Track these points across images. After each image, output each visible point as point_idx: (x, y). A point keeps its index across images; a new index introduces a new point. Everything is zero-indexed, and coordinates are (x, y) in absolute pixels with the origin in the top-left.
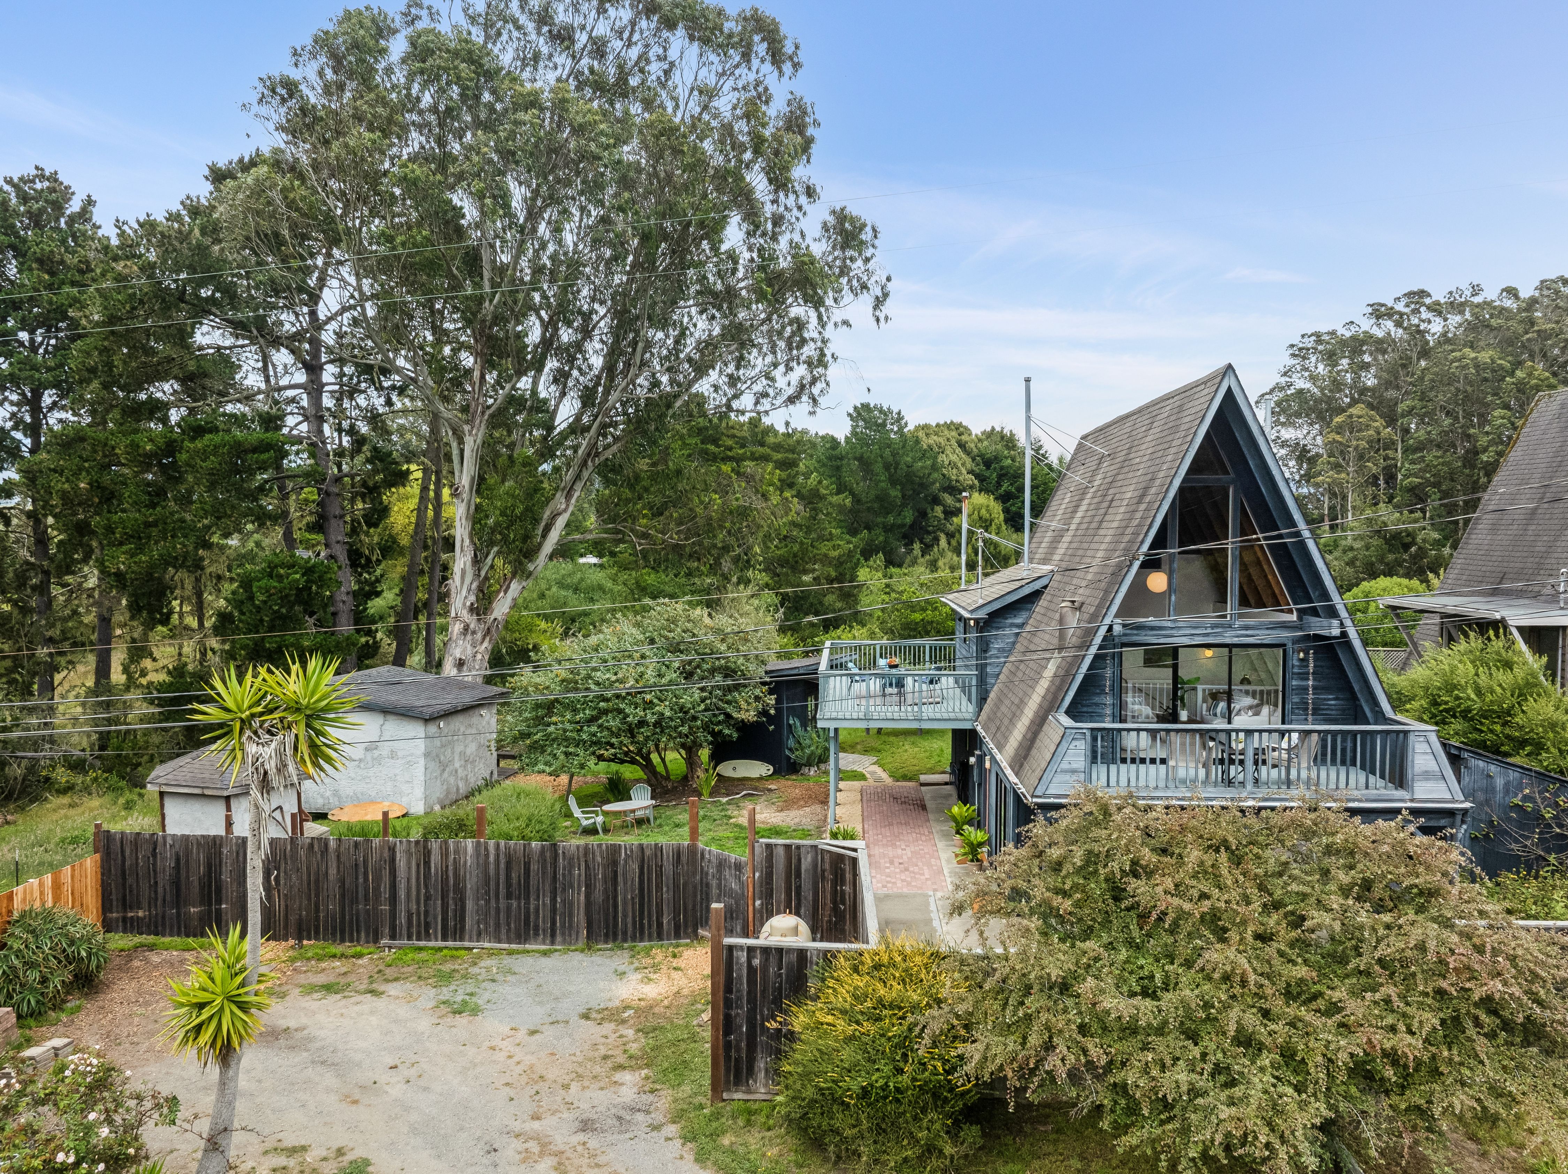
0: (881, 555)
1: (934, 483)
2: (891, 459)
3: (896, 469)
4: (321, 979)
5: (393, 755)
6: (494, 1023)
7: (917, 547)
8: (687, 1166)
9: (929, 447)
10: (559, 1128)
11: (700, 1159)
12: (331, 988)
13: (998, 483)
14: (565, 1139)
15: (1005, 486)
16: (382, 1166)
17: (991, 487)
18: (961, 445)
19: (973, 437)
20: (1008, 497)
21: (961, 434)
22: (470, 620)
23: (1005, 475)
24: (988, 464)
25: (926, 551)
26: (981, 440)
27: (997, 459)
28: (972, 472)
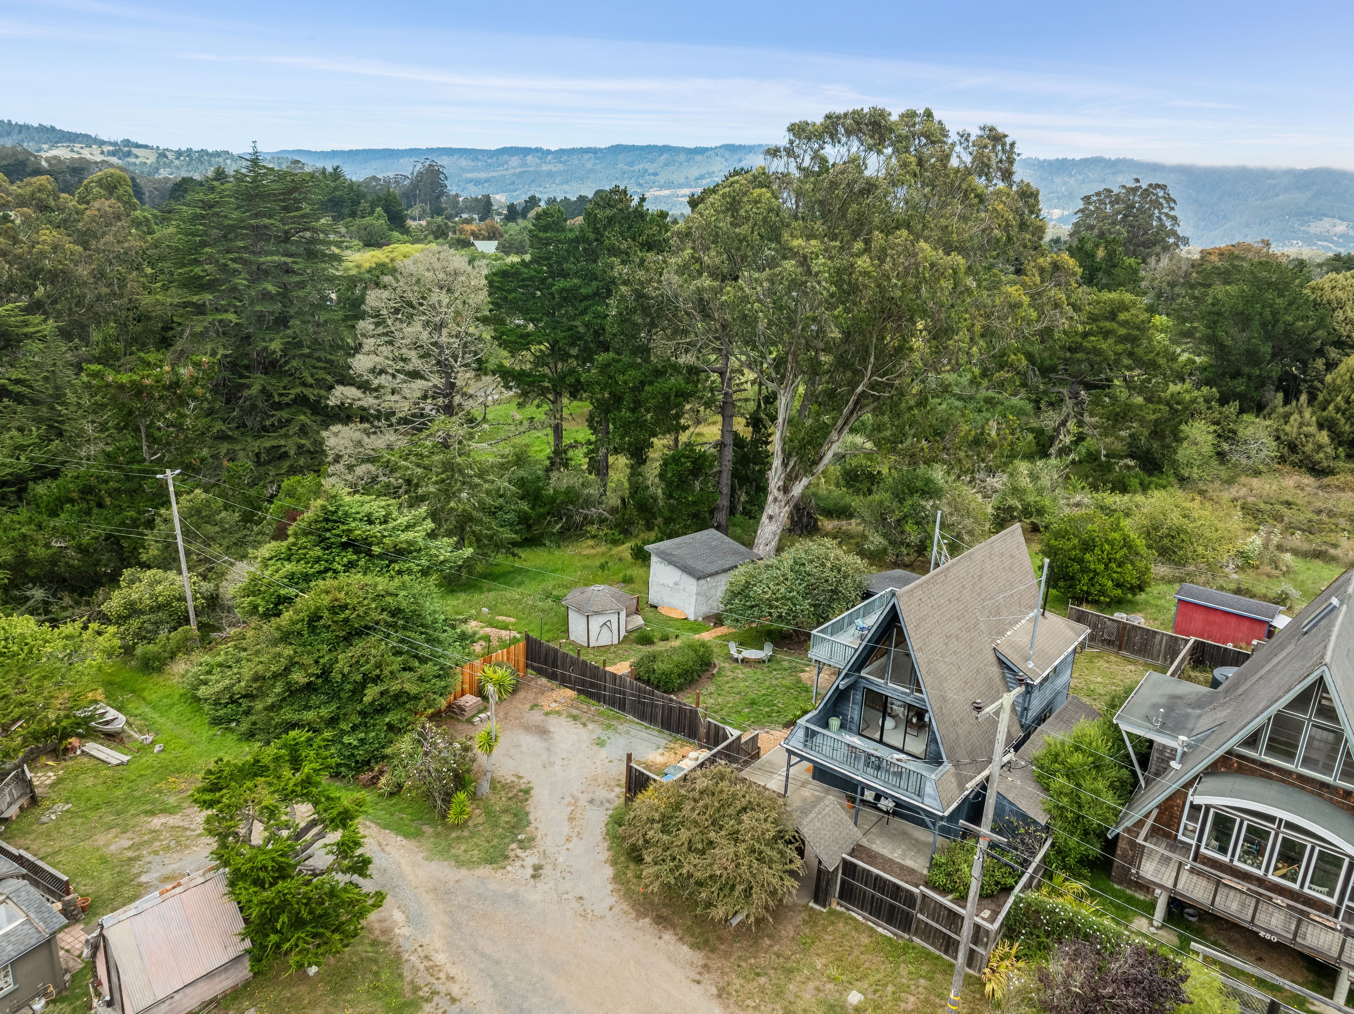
0: (1237, 403)
1: (1316, 340)
2: (1270, 318)
3: (1274, 326)
4: (575, 712)
5: (684, 590)
6: (603, 753)
7: (1280, 396)
8: (603, 825)
9: (1329, 303)
10: (584, 798)
11: (607, 824)
12: (575, 718)
14: (583, 803)
16: (535, 792)
22: (779, 495)
25: (1288, 401)
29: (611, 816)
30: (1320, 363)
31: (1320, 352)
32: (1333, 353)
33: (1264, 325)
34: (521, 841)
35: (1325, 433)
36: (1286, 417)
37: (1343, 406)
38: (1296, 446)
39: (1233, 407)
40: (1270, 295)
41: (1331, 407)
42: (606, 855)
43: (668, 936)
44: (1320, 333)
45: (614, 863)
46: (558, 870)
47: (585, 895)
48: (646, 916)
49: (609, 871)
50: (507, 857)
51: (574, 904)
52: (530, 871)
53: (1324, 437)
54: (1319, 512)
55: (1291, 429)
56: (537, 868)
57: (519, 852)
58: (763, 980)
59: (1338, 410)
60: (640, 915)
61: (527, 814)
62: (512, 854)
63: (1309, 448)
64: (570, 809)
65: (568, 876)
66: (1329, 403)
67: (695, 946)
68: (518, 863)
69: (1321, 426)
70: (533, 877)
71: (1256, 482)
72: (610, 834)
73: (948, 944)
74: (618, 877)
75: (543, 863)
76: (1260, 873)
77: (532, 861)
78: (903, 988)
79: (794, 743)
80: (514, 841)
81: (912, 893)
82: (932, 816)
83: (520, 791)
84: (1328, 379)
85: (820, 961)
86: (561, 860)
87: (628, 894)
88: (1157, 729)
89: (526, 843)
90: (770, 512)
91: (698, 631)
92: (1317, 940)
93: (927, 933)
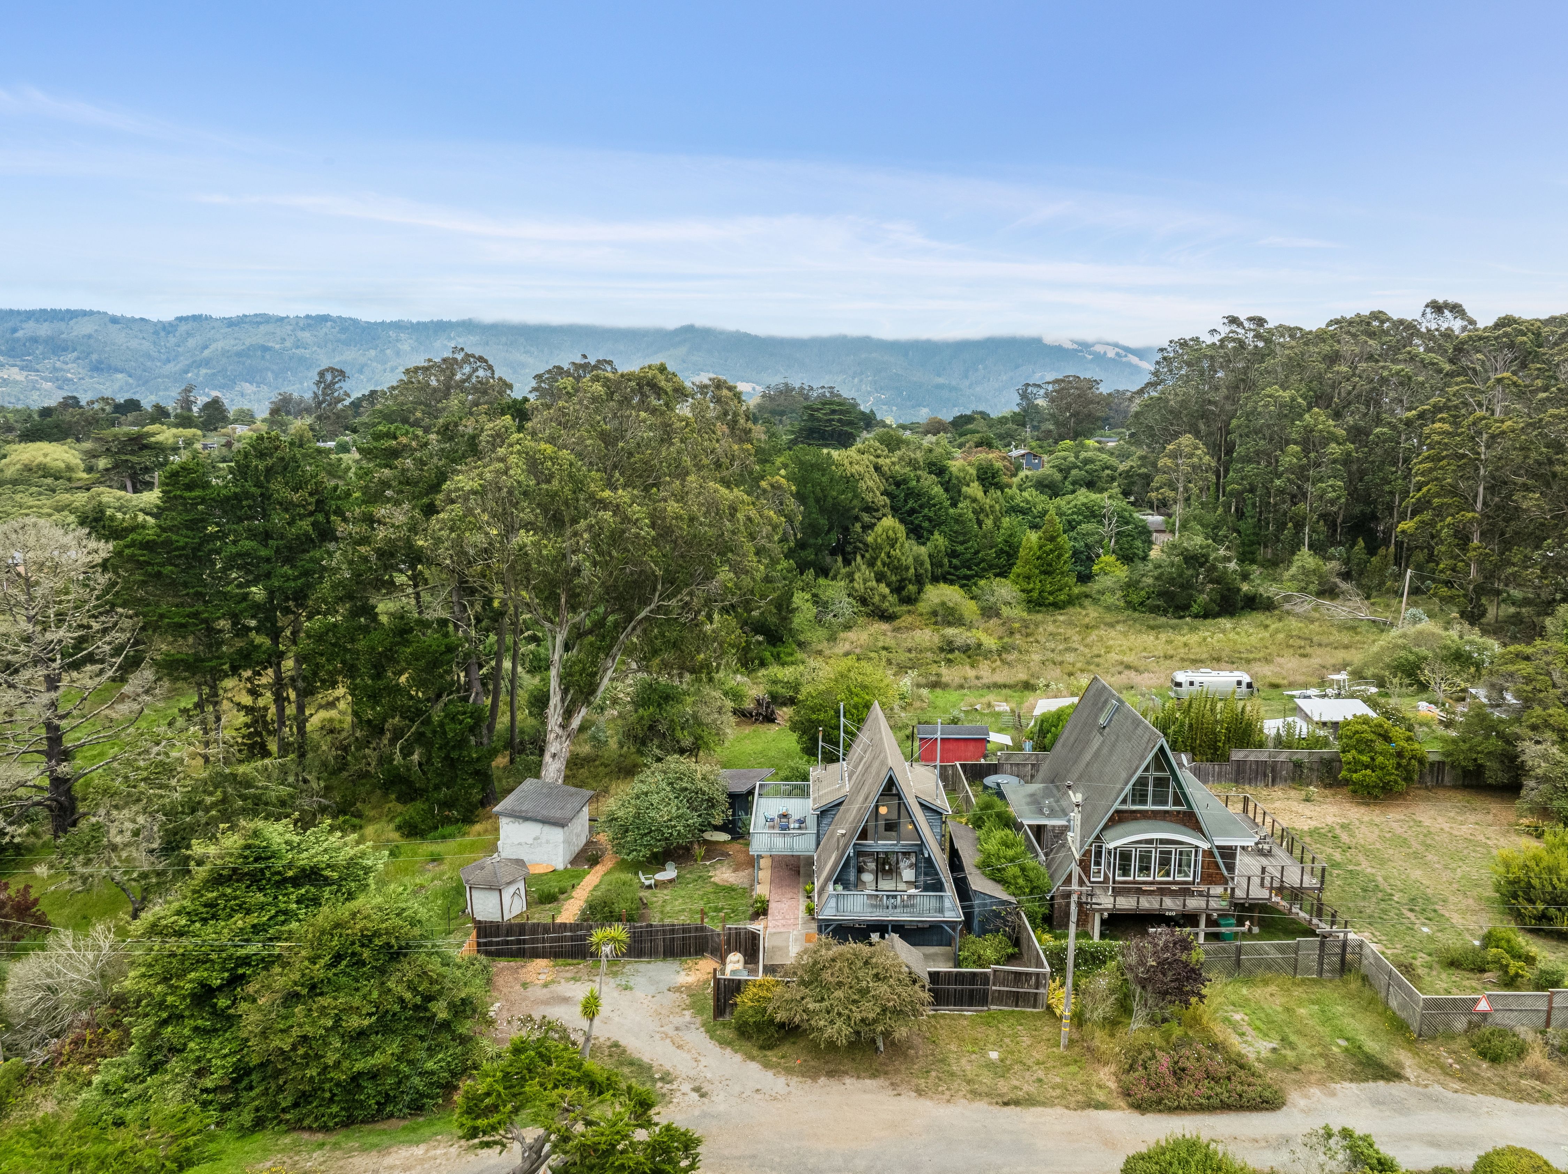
0: (811, 570)
1: (854, 508)
2: (820, 494)
3: (825, 501)
4: (569, 975)
5: (548, 842)
6: (639, 994)
7: (840, 559)
8: (708, 1039)
9: (852, 475)
10: (669, 1030)
11: (711, 1038)
12: (575, 979)
13: (906, 501)
14: (672, 1033)
15: (911, 503)
16: (622, 1042)
17: (900, 504)
18: (877, 468)
19: (888, 461)
20: (912, 511)
21: (878, 457)
22: (559, 731)
23: (911, 494)
24: (898, 484)
25: (847, 562)
26: (893, 463)
27: (905, 481)
28: (885, 493)
29: (707, 1032)
30: (858, 527)
31: (857, 519)
32: (866, 517)
33: (817, 501)
34: (662, 1079)
35: (883, 585)
36: (850, 577)
37: (887, 560)
38: (865, 599)
39: (810, 574)
40: (817, 475)
41: (879, 563)
42: (738, 1057)
43: (848, 1080)
44: (855, 502)
45: (753, 1058)
46: (717, 1083)
47: (759, 1087)
48: (819, 1077)
49: (754, 1067)
50: (664, 1095)
51: (758, 1096)
52: (695, 1095)
53: (884, 589)
54: (910, 651)
55: (859, 585)
56: (697, 1090)
57: (668, 1086)
58: (933, 1074)
59: (884, 564)
60: (814, 1077)
61: (640, 1060)
62: (664, 1091)
63: (876, 599)
64: (668, 1041)
65: (728, 1082)
66: (876, 559)
67: (873, 1076)
68: (678, 1094)
69: (878, 581)
70: (702, 1096)
71: (851, 635)
72: (724, 1043)
73: (1017, 999)
74: (767, 1065)
75: (697, 1084)
76: (1151, 879)
77: (686, 1087)
78: (1015, 1036)
79: (829, 912)
80: (654, 1081)
81: (985, 974)
82: (953, 925)
83: (610, 1047)
84: (870, 539)
85: (953, 1047)
86: (709, 1076)
87: (789, 1071)
88: (1048, 817)
89: (666, 1078)
90: (553, 750)
91: (580, 876)
92: (1194, 903)
93: (1001, 998)
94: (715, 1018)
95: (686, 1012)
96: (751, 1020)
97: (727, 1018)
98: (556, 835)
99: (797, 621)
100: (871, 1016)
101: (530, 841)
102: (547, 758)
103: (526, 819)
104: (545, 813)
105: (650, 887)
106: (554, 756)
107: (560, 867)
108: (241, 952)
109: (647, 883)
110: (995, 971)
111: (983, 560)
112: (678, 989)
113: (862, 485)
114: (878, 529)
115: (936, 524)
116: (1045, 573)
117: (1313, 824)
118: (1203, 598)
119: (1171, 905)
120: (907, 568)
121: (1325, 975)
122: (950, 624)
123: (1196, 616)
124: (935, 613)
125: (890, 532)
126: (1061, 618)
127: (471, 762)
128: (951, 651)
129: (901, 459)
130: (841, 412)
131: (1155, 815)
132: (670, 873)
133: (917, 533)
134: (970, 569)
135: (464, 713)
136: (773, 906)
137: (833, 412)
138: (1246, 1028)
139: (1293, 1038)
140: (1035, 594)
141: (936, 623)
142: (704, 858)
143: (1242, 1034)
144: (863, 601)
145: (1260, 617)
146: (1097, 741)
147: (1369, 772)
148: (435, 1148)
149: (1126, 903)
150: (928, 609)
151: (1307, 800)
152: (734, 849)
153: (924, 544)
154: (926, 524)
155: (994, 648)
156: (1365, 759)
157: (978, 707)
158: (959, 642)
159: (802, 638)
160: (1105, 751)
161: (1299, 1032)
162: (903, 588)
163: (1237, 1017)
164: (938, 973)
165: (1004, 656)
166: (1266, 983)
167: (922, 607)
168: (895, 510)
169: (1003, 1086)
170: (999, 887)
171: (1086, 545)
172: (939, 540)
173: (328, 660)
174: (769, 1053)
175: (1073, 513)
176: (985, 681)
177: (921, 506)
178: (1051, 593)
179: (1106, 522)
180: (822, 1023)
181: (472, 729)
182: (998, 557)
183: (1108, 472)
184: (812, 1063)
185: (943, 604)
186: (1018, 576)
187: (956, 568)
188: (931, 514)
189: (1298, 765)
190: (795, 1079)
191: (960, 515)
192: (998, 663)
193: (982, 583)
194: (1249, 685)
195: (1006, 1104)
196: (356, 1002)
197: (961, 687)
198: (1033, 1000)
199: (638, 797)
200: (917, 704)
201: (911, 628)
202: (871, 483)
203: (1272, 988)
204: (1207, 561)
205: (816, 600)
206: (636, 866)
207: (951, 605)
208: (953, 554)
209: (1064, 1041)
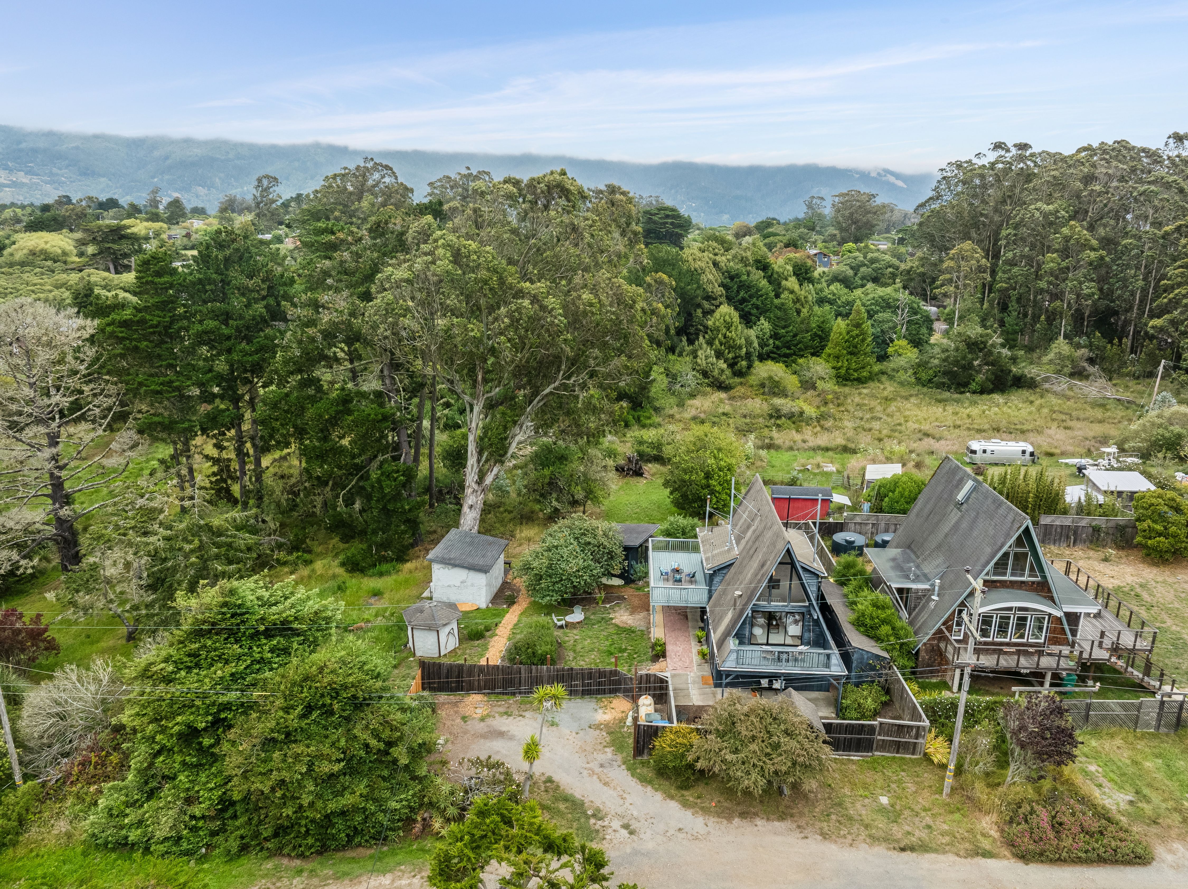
1: (697, 296)
4: (502, 710)
6: (565, 730)
7: (684, 339)
8: (630, 778)
9: (696, 270)
10: (595, 766)
11: (633, 775)
12: (507, 714)
13: (738, 292)
14: (598, 770)
15: (742, 293)
16: (556, 778)
17: (733, 295)
18: (715, 264)
19: (724, 258)
20: (743, 301)
21: (716, 255)
22: (475, 487)
23: (743, 286)
24: (732, 278)
25: (691, 342)
26: (728, 260)
27: (738, 276)
28: (722, 285)
29: (629, 769)
30: (700, 312)
31: (699, 306)
32: (706, 305)
34: (594, 816)
35: (721, 361)
36: (694, 354)
37: (724, 340)
38: (707, 372)
40: (668, 269)
41: (717, 343)
42: (659, 796)
43: (759, 822)
44: (698, 292)
45: (672, 798)
46: (643, 821)
47: (681, 826)
48: (734, 818)
50: (597, 831)
51: (681, 835)
52: (624, 832)
53: (722, 364)
54: (745, 416)
55: (701, 361)
56: (626, 826)
57: (600, 823)
58: (833, 817)
59: (721, 344)
60: (729, 819)
61: (572, 795)
62: (597, 827)
63: (716, 373)
64: (595, 777)
65: (653, 820)
66: (714, 339)
67: (782, 818)
68: (610, 831)
69: (717, 357)
70: (631, 834)
71: (696, 402)
72: (644, 780)
73: (898, 747)
74: (685, 804)
75: (626, 822)
76: (1007, 640)
77: (616, 824)
78: (900, 782)
79: (729, 664)
80: (588, 818)
81: (872, 726)
82: (837, 678)
83: (545, 782)
84: (710, 323)
85: (847, 791)
86: (635, 813)
87: (705, 811)
88: (913, 581)
89: (598, 815)
90: (470, 502)
91: (501, 615)
92: (1046, 662)
93: (884, 746)
94: (634, 756)
95: (607, 750)
96: (671, 765)
97: (645, 757)
98: (480, 579)
99: (654, 391)
100: (784, 768)
101: (458, 584)
102: (465, 509)
103: (455, 566)
104: (470, 560)
105: (561, 627)
106: (471, 507)
107: (483, 606)
108: (223, 699)
109: (559, 623)
110: (881, 724)
111: (800, 342)
112: (597, 727)
113: (704, 278)
114: (717, 315)
115: (763, 311)
116: (851, 353)
117: (1116, 582)
118: (980, 378)
119: (1026, 664)
120: (740, 348)
121: (1163, 730)
122: (775, 394)
123: (974, 392)
124: (763, 385)
125: (727, 318)
126: (865, 391)
127: (404, 512)
128: (779, 417)
129: (735, 257)
130: (673, 217)
131: (1012, 585)
132: (577, 616)
133: (747, 319)
134: (789, 348)
135: (398, 471)
136: (670, 649)
137: (667, 216)
138: (1102, 780)
139: (1146, 791)
140: (843, 371)
141: (763, 394)
142: (604, 602)
143: (1100, 786)
144: (705, 374)
145: (1025, 393)
146: (954, 516)
147: (1162, 539)
148: (400, 878)
149: (987, 661)
150: (758, 382)
151: (1106, 560)
152: (628, 592)
153: (751, 327)
154: (754, 311)
155: (814, 415)
156: (1159, 527)
157: (809, 467)
158: (785, 410)
159: (657, 404)
160: (964, 525)
161: (1149, 785)
162: (736, 364)
163: (1093, 768)
164: (831, 724)
165: (822, 422)
166: (1112, 736)
167: (752, 379)
168: (730, 300)
169: (897, 831)
170: (873, 643)
171: (882, 331)
172: (765, 325)
173: (282, 425)
174: (686, 793)
175: (872, 304)
176: (811, 444)
177: (751, 296)
178: (855, 370)
179: (900, 312)
180: (739, 774)
181: (404, 485)
182: (813, 340)
183: (891, 270)
184: (725, 804)
185: (770, 378)
186: (829, 355)
187: (778, 348)
188: (759, 303)
189: (1096, 530)
190: (712, 819)
191: (783, 304)
192: (818, 428)
193: (801, 361)
194: (1032, 454)
195: (903, 850)
196: (326, 750)
197: (791, 449)
198: (913, 748)
199: (549, 550)
200: (759, 463)
201: (744, 397)
202: (711, 277)
203: (1118, 742)
204: (985, 347)
205: (668, 373)
206: (549, 609)
207: (777, 379)
208: (775, 336)
209: (947, 790)
